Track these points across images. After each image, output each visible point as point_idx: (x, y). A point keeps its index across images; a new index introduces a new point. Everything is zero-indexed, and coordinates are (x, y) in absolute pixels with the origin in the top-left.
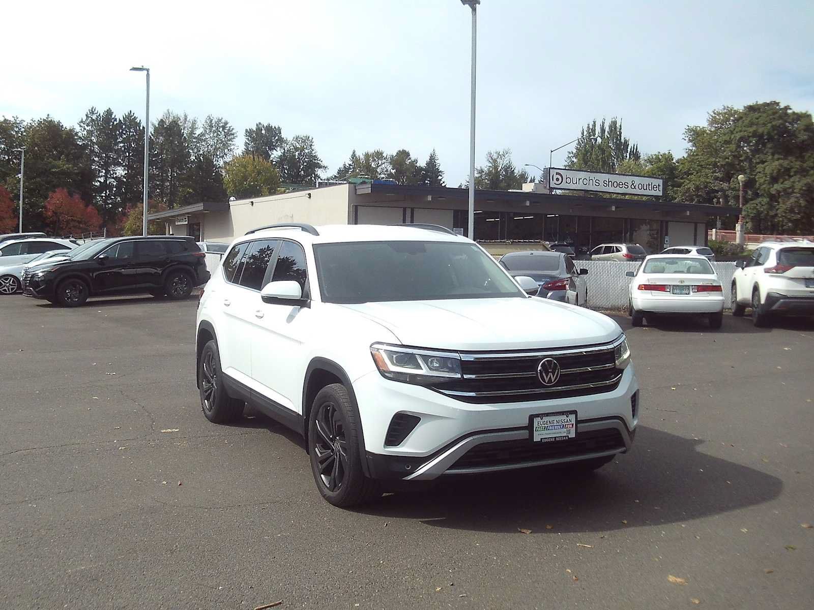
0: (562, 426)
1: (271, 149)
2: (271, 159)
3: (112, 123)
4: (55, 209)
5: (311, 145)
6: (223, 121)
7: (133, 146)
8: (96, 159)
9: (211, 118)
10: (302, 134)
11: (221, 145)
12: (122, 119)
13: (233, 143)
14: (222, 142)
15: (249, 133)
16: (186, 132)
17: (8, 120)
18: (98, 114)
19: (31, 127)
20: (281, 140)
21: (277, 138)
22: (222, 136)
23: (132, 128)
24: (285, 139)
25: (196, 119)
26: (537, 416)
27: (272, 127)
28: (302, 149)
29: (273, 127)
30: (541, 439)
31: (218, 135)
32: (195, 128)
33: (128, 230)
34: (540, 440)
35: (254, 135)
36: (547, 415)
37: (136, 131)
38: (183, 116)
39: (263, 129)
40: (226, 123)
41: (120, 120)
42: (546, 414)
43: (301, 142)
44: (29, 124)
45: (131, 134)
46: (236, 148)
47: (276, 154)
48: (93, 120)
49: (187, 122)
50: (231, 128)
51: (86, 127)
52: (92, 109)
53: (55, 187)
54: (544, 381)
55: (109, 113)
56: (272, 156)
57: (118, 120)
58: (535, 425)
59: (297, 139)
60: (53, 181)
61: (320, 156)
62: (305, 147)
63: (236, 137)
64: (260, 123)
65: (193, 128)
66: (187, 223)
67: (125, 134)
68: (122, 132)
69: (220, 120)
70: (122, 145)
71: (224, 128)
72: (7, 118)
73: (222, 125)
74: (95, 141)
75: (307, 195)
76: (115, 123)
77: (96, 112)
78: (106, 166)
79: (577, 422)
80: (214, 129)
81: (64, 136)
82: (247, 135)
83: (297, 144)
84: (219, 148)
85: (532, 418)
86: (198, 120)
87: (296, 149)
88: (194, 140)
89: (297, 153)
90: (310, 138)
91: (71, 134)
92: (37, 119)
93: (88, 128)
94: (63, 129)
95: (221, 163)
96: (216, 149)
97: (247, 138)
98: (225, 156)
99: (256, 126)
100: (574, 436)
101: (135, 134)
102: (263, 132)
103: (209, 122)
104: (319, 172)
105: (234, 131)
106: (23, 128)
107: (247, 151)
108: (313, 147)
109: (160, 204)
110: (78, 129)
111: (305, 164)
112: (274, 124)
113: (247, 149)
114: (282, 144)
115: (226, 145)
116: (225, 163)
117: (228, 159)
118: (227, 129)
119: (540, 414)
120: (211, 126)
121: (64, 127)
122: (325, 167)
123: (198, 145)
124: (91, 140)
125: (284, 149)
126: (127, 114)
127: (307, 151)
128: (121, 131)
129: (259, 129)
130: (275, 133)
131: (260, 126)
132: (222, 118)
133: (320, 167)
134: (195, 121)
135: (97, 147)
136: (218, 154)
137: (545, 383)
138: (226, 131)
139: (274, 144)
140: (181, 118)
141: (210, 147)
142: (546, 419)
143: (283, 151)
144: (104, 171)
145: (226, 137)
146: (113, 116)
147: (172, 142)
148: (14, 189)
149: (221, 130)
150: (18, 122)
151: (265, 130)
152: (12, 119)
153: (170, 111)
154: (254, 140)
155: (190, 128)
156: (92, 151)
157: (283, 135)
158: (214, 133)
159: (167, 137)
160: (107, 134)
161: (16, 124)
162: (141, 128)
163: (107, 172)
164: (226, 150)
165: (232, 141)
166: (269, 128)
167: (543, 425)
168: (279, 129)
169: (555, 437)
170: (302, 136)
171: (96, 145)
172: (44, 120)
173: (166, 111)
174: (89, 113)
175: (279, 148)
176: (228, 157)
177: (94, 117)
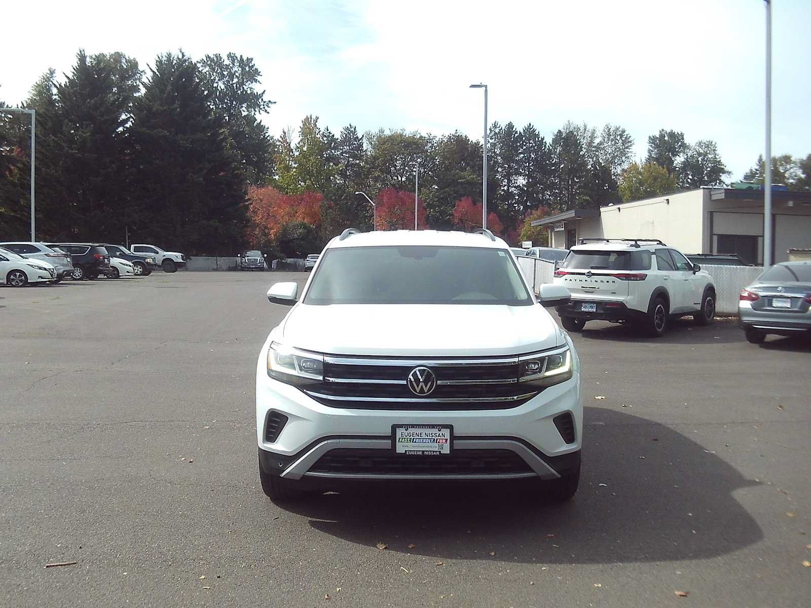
0: (432, 440)
1: (674, 155)
2: (674, 165)
3: (513, 136)
4: (461, 216)
5: (714, 150)
6: (621, 129)
7: (532, 156)
8: (500, 169)
9: (609, 127)
10: (705, 139)
11: (619, 153)
12: (522, 131)
13: (630, 150)
14: (620, 149)
15: (652, 140)
16: (584, 142)
17: (422, 137)
18: (500, 128)
19: (442, 142)
20: (684, 146)
21: (680, 144)
22: (620, 144)
23: (531, 140)
24: (688, 144)
25: (595, 129)
26: (401, 426)
27: (674, 133)
28: (706, 154)
29: (676, 133)
30: (406, 451)
31: (616, 143)
32: (595, 137)
33: (524, 235)
34: (404, 452)
35: (658, 142)
36: (413, 426)
37: (535, 142)
38: (583, 126)
39: (666, 135)
40: (624, 131)
41: (520, 133)
42: (410, 425)
43: (704, 147)
44: (440, 140)
45: (531, 145)
46: (633, 155)
47: (679, 160)
48: (495, 133)
49: (586, 132)
50: (628, 136)
51: (490, 140)
52: (495, 123)
53: (461, 196)
54: (415, 390)
55: (510, 126)
56: (676, 162)
57: (518, 133)
58: (398, 435)
59: (700, 144)
60: (460, 191)
61: (723, 161)
62: (708, 152)
63: (633, 144)
64: (663, 130)
65: (593, 137)
66: (563, 229)
67: (525, 145)
68: (523, 143)
69: (618, 129)
70: (522, 155)
71: (621, 136)
72: (422, 135)
73: (619, 133)
74: (498, 153)
75: (665, 201)
76: (516, 135)
77: (498, 126)
78: (508, 176)
79: (453, 438)
80: (612, 137)
81: (470, 149)
82: (650, 143)
83: (700, 149)
84: (617, 156)
85: (394, 428)
86: (597, 130)
87: (700, 154)
88: (593, 149)
89: (700, 159)
90: (713, 143)
91: (476, 147)
92: (447, 134)
93: (491, 141)
94: (469, 143)
95: (619, 170)
96: (614, 157)
97: (651, 144)
98: (622, 163)
99: (659, 133)
100: (449, 452)
101: (534, 145)
102: (666, 138)
103: (607, 131)
104: (723, 177)
105: (631, 139)
106: (436, 143)
107: (650, 159)
108: (717, 152)
109: (553, 211)
110: (482, 142)
111: (709, 169)
112: (677, 130)
113: (650, 156)
114: (684, 150)
115: (623, 153)
116: (623, 170)
117: (626, 166)
118: (625, 137)
119: (404, 425)
120: (609, 135)
121: (470, 141)
122: (729, 173)
123: (597, 153)
124: (494, 152)
125: (687, 155)
126: (527, 127)
127: (710, 156)
128: (521, 142)
129: (662, 136)
130: (678, 138)
131: (663, 133)
132: (620, 127)
133: (724, 172)
134: (594, 130)
135: (500, 158)
136: (616, 161)
137: (417, 392)
138: (623, 139)
139: (677, 150)
140: (581, 129)
141: (608, 155)
142: (411, 430)
143: (686, 157)
144: (506, 180)
145: (623, 144)
146: (514, 129)
147: (569, 151)
148: (427, 199)
149: (618, 138)
150: (431, 138)
151: (668, 136)
152: (426, 136)
153: (571, 122)
154: (657, 146)
155: (589, 137)
156: (496, 162)
157: (687, 140)
158: (612, 141)
159: (565, 147)
160: (509, 146)
161: (429, 141)
162: (540, 139)
163: (509, 181)
164: (623, 158)
165: (630, 149)
166: (672, 135)
167: (408, 437)
168: (682, 135)
169: (423, 451)
170: (705, 142)
171: (499, 156)
172: (453, 135)
173: (567, 123)
174: (492, 127)
175: (681, 154)
176: (625, 164)
177: (497, 131)
